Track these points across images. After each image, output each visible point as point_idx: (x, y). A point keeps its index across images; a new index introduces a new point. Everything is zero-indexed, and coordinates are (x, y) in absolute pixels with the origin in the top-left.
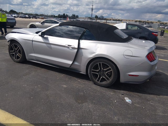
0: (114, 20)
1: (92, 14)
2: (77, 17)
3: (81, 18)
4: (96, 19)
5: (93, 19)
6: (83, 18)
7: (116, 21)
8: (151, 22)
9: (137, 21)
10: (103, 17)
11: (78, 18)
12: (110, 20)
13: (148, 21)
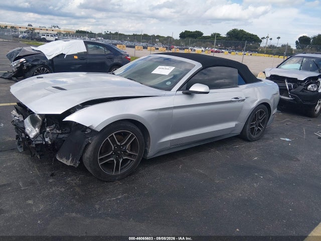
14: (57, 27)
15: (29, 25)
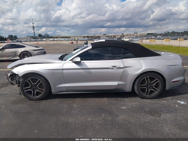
0: (61, 38)
1: (34, 33)
2: (15, 38)
3: (21, 38)
4: (40, 38)
5: (37, 38)
6: (24, 38)
7: (64, 39)
8: (98, 36)
9: (85, 37)
10: (48, 35)
11: (18, 39)
12: (57, 38)
13: (95, 36)
14: (137, 33)
15: (122, 34)
